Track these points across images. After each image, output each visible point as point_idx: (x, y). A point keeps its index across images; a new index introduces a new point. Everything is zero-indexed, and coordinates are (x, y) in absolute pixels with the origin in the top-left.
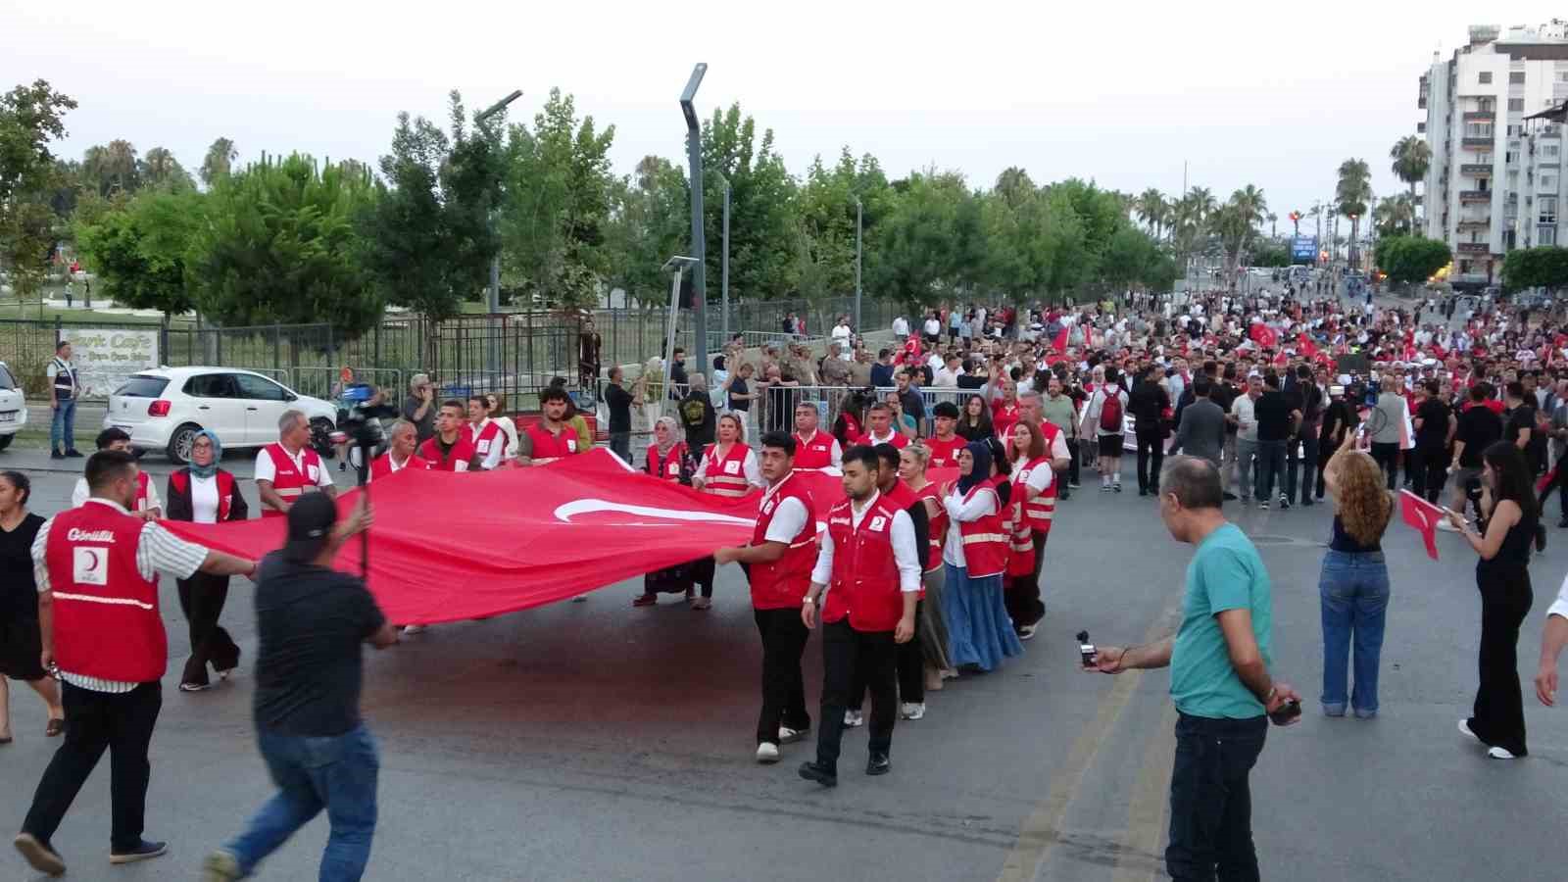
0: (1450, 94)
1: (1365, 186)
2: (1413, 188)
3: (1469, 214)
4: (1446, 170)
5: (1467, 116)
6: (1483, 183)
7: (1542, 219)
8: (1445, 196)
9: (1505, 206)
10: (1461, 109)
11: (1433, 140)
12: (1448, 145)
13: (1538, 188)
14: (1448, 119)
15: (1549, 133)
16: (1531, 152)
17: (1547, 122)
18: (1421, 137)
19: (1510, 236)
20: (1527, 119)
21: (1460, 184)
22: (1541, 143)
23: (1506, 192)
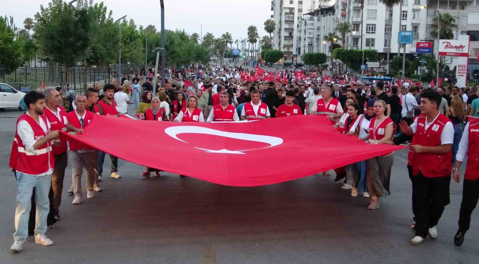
0: (281, 6)
1: (257, 34)
2: (270, 35)
3: (287, 43)
4: (280, 29)
5: (286, 13)
6: (291, 34)
7: (309, 45)
8: (280, 37)
9: (297, 41)
10: (284, 11)
11: (276, 20)
12: (280, 22)
13: (308, 35)
14: (280, 14)
15: (311, 19)
16: (305, 25)
17: (310, 16)
18: (272, 19)
19: (299, 49)
20: (304, 15)
21: (284, 34)
22: (309, 22)
23: (297, 36)
